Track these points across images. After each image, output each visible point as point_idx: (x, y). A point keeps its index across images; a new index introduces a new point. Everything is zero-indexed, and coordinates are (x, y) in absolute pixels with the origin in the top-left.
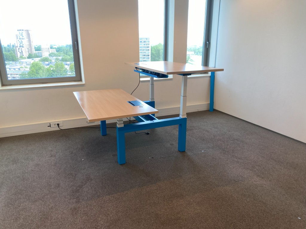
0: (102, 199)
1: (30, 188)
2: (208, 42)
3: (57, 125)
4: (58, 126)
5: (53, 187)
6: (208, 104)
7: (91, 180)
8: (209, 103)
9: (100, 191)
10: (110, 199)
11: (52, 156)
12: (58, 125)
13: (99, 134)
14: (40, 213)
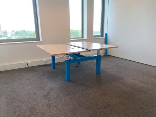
2: (103, 21)
4: (27, 65)
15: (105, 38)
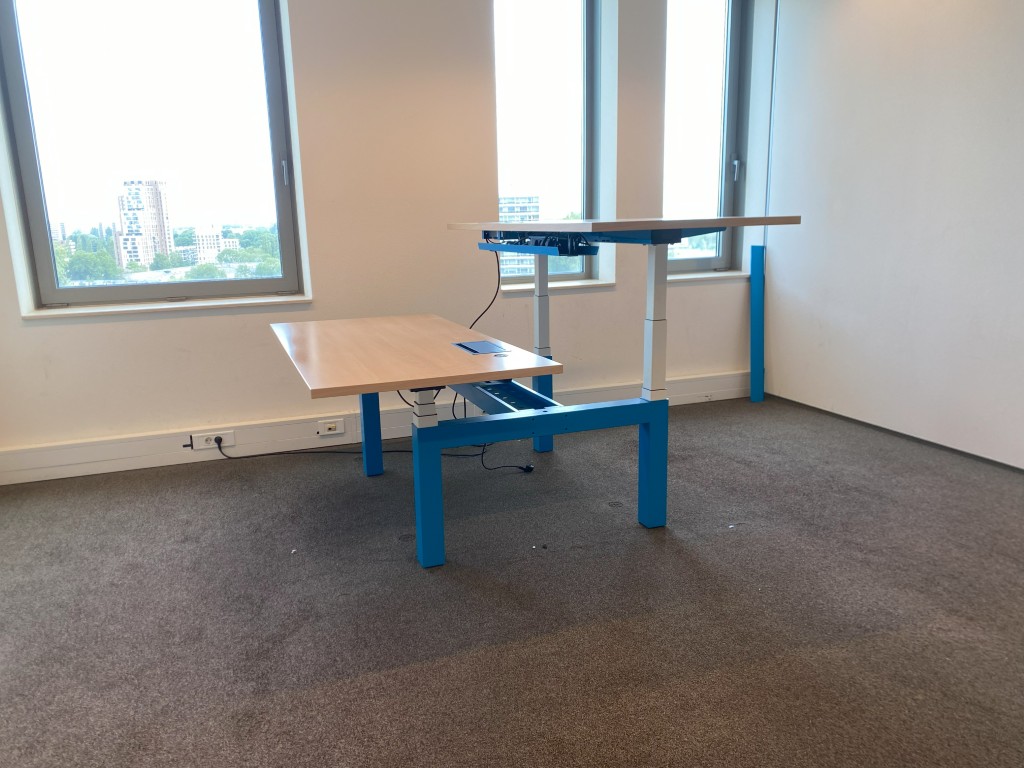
0: (351, 683)
1: (96, 642)
2: (736, 163)
3: (213, 441)
4: (216, 446)
5: (177, 639)
6: (746, 375)
7: (319, 617)
8: (749, 370)
9: (347, 655)
10: (381, 684)
11: (186, 539)
12: (219, 440)
13: (358, 470)
14: (119, 727)
15: (749, 279)
